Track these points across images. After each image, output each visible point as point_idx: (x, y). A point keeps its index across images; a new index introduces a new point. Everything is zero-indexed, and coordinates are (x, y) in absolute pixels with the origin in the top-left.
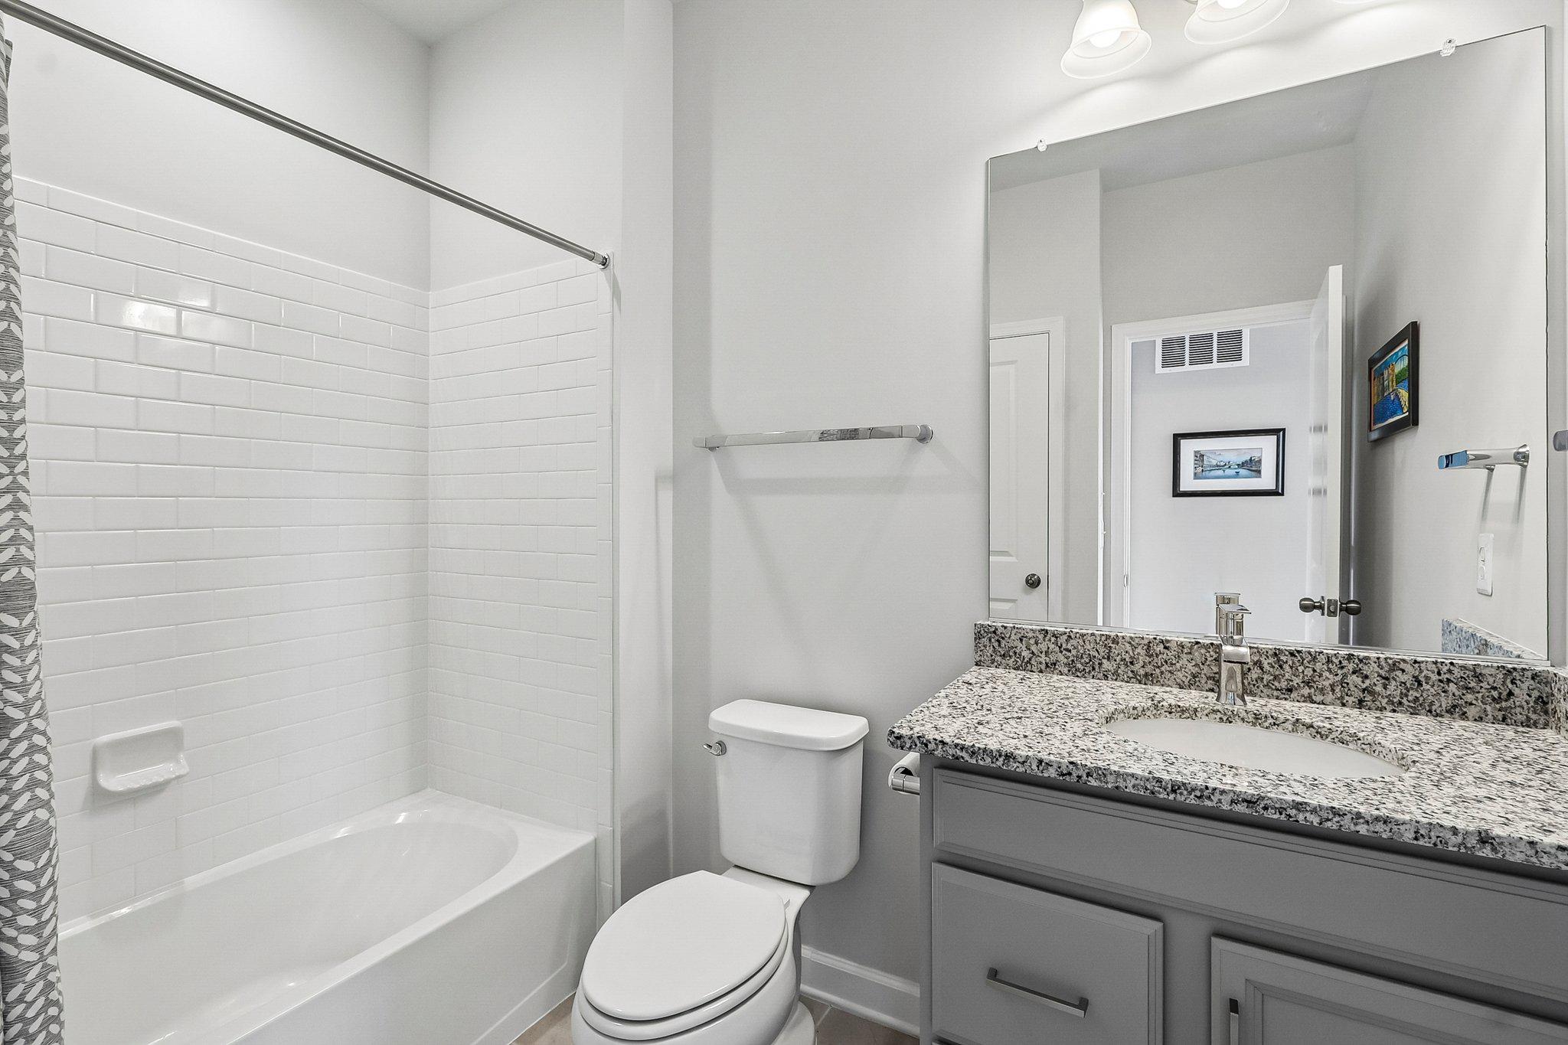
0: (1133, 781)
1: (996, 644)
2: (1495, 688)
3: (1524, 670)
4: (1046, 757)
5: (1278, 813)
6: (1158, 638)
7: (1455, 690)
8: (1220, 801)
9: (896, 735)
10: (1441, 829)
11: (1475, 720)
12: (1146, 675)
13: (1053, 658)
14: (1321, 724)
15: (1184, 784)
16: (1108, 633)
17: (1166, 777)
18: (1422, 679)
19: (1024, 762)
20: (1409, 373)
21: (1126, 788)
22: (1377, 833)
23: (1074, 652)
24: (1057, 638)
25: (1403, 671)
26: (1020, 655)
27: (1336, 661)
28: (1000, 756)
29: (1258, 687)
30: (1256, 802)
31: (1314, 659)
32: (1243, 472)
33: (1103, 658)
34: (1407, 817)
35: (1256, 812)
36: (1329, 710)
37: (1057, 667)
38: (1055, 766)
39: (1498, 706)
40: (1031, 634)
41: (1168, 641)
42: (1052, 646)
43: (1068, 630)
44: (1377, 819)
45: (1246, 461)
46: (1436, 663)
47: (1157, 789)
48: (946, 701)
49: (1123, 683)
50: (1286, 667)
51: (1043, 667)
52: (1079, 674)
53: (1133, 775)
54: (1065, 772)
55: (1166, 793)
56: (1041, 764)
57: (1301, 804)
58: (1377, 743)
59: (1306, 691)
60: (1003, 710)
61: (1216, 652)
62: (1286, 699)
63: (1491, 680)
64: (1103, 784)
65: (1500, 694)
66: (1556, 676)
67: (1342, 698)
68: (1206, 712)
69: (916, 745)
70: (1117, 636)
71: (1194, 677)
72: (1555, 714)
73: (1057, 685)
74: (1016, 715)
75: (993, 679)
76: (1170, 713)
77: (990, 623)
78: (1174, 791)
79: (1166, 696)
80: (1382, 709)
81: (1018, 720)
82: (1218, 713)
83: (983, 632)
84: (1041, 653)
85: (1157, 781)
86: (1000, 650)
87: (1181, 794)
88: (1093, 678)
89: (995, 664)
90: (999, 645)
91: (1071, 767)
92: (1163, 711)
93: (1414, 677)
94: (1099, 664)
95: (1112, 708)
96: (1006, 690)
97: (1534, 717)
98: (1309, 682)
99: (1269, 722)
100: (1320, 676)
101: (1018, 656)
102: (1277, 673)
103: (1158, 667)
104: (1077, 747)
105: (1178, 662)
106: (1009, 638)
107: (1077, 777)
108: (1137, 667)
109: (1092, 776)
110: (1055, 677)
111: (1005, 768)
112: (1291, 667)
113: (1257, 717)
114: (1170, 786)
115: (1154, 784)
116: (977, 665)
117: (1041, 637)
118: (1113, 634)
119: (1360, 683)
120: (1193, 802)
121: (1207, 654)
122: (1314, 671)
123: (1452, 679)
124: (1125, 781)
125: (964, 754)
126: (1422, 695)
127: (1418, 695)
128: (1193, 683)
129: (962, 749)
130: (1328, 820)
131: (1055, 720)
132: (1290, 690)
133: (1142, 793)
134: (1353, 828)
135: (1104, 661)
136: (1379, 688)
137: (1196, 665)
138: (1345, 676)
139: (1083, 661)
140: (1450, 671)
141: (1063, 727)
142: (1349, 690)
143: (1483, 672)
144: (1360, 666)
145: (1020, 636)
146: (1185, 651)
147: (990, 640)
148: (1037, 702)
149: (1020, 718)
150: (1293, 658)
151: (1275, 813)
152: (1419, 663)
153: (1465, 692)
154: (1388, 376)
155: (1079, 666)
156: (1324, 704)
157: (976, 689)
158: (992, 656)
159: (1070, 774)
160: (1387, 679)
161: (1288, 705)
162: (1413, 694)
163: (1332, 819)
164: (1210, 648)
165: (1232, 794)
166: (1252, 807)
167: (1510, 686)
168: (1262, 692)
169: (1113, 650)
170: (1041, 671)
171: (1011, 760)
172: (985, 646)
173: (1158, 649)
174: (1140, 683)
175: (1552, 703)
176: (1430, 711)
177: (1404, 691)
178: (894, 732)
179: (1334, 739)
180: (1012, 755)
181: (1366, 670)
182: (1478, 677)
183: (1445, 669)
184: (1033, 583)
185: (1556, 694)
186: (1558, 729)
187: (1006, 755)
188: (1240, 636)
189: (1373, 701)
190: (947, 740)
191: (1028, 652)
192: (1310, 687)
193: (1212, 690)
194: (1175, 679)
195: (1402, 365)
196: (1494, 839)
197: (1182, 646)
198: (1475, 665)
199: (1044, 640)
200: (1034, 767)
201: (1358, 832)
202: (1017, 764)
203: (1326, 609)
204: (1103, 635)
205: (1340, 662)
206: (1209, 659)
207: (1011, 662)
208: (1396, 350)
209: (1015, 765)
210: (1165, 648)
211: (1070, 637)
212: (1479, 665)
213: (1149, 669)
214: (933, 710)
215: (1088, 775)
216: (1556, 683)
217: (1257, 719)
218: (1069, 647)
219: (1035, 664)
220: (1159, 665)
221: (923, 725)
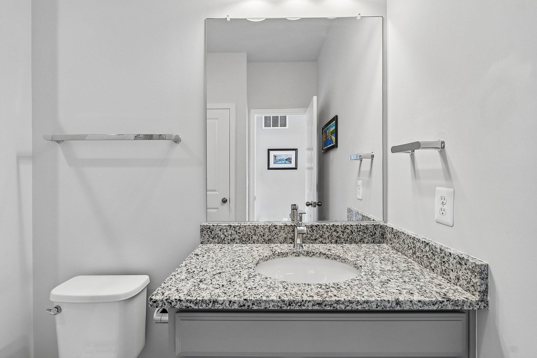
0: (273, 304)
1: (210, 233)
2: (371, 232)
3: (378, 225)
4: (233, 299)
5: (330, 307)
6: (273, 224)
7: (361, 234)
8: (308, 306)
9: (153, 301)
10: (384, 302)
11: (367, 243)
12: (269, 240)
13: (233, 237)
14: (328, 253)
15: (294, 301)
16: (255, 224)
17: (286, 299)
18: (353, 231)
19: (222, 303)
20: (335, 131)
21: (269, 307)
22: (364, 308)
23: (242, 234)
24: (235, 228)
25: (348, 229)
26: (220, 237)
27: (329, 227)
28: (210, 302)
29: (306, 240)
30: (322, 303)
31: (323, 227)
32: (287, 162)
33: (253, 235)
34: (373, 299)
35: (322, 308)
36: (329, 246)
37: (235, 240)
38: (237, 302)
39: (372, 238)
40: (224, 228)
41: (276, 226)
42: (233, 232)
43: (240, 224)
44: (364, 302)
45: (288, 159)
46: (356, 225)
47: (282, 305)
48: (185, 269)
49: (261, 244)
50: (315, 231)
51: (229, 241)
52: (244, 243)
53: (272, 301)
54: (242, 305)
55: (286, 306)
56: (231, 303)
57: (338, 301)
58: (346, 258)
59: (320, 239)
60: (213, 270)
61: (292, 228)
62: (314, 243)
63: (370, 229)
64: (259, 307)
65: (373, 233)
66: (386, 226)
67: (331, 240)
68: (291, 253)
69: (165, 304)
70: (258, 225)
71: (285, 238)
72: (386, 238)
73: (236, 249)
74: (218, 271)
75: (208, 250)
76: (279, 256)
77: (207, 224)
78: (290, 305)
79: (277, 248)
80: (342, 243)
81: (219, 275)
82: (295, 253)
83: (204, 228)
84: (229, 235)
85: (283, 302)
86: (211, 235)
87: (293, 306)
88: (249, 243)
89: (210, 242)
90: (211, 234)
91: (245, 302)
92: (276, 255)
93: (351, 231)
94: (251, 237)
95: (258, 259)
96: (214, 256)
97: (381, 240)
98: (321, 236)
99: (311, 254)
100: (325, 233)
101: (219, 237)
102: (312, 234)
103: (273, 236)
104: (247, 287)
105: (280, 233)
106: (215, 230)
107: (248, 306)
108: (265, 237)
109: (254, 305)
110: (235, 245)
111: (213, 308)
112: (316, 231)
113: (308, 253)
114: (288, 303)
115: (281, 303)
116: (201, 243)
117: (229, 228)
118: (257, 225)
119: (336, 235)
120: (297, 308)
121: (290, 229)
122: (323, 232)
123: (361, 230)
124: (269, 304)
125: (192, 305)
126: (353, 237)
127: (352, 237)
128: (285, 241)
129: (190, 302)
130: (348, 306)
131: (236, 271)
132: (316, 240)
133: (276, 309)
134: (356, 308)
135: (253, 236)
136: (341, 236)
137: (286, 234)
138: (332, 232)
139: (245, 237)
140: (360, 228)
141: (240, 275)
142: (333, 237)
143: (368, 227)
144: (336, 229)
145: (220, 229)
146: (282, 229)
147: (207, 232)
148: (228, 261)
149: (220, 273)
150: (317, 228)
151: (329, 307)
152: (352, 226)
153: (364, 234)
154: (328, 132)
155: (244, 239)
156: (326, 243)
157: (200, 258)
158: (208, 239)
159: (244, 305)
160: (343, 232)
161: (316, 246)
162: (351, 236)
163: (349, 305)
164: (290, 227)
165: (313, 302)
166: (320, 306)
167: (375, 231)
168: (307, 241)
169: (257, 231)
170: (229, 243)
171: (216, 303)
172: (205, 235)
173: (273, 229)
174: (266, 243)
175: (385, 235)
176: (355, 242)
177: (348, 236)
178: (152, 299)
179: (332, 258)
180: (216, 301)
181: (338, 230)
182: (367, 229)
183: (359, 227)
184: (224, 201)
185: (386, 232)
186: (387, 244)
187: (214, 302)
188: (301, 222)
189: (340, 241)
190: (183, 298)
191: (224, 235)
192: (322, 238)
193: (291, 243)
194: (279, 240)
195: (333, 129)
196: (400, 302)
197: (281, 227)
198: (366, 225)
199: (230, 230)
200: (227, 305)
201: (358, 309)
202: (219, 305)
203: (313, 205)
204: (253, 225)
205: (330, 228)
206: (290, 231)
207: (216, 241)
208: (331, 124)
209: (218, 306)
210: (276, 228)
211: (240, 227)
212: (367, 225)
213: (270, 237)
214: (178, 276)
215: (253, 304)
216: (386, 229)
217: (308, 254)
218: (240, 231)
219: (226, 240)
220: (273, 235)
221: (170, 289)
